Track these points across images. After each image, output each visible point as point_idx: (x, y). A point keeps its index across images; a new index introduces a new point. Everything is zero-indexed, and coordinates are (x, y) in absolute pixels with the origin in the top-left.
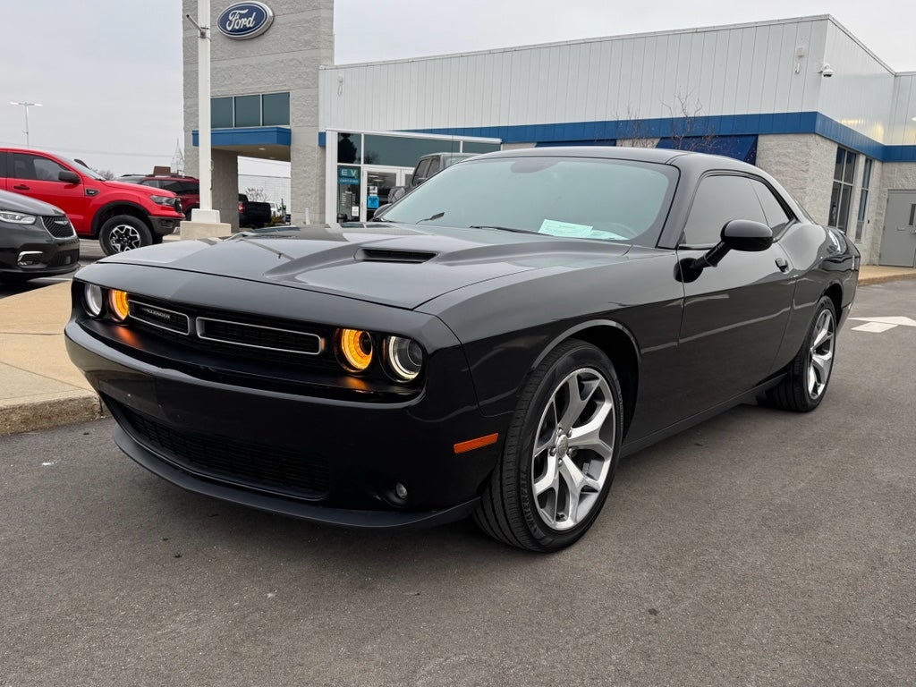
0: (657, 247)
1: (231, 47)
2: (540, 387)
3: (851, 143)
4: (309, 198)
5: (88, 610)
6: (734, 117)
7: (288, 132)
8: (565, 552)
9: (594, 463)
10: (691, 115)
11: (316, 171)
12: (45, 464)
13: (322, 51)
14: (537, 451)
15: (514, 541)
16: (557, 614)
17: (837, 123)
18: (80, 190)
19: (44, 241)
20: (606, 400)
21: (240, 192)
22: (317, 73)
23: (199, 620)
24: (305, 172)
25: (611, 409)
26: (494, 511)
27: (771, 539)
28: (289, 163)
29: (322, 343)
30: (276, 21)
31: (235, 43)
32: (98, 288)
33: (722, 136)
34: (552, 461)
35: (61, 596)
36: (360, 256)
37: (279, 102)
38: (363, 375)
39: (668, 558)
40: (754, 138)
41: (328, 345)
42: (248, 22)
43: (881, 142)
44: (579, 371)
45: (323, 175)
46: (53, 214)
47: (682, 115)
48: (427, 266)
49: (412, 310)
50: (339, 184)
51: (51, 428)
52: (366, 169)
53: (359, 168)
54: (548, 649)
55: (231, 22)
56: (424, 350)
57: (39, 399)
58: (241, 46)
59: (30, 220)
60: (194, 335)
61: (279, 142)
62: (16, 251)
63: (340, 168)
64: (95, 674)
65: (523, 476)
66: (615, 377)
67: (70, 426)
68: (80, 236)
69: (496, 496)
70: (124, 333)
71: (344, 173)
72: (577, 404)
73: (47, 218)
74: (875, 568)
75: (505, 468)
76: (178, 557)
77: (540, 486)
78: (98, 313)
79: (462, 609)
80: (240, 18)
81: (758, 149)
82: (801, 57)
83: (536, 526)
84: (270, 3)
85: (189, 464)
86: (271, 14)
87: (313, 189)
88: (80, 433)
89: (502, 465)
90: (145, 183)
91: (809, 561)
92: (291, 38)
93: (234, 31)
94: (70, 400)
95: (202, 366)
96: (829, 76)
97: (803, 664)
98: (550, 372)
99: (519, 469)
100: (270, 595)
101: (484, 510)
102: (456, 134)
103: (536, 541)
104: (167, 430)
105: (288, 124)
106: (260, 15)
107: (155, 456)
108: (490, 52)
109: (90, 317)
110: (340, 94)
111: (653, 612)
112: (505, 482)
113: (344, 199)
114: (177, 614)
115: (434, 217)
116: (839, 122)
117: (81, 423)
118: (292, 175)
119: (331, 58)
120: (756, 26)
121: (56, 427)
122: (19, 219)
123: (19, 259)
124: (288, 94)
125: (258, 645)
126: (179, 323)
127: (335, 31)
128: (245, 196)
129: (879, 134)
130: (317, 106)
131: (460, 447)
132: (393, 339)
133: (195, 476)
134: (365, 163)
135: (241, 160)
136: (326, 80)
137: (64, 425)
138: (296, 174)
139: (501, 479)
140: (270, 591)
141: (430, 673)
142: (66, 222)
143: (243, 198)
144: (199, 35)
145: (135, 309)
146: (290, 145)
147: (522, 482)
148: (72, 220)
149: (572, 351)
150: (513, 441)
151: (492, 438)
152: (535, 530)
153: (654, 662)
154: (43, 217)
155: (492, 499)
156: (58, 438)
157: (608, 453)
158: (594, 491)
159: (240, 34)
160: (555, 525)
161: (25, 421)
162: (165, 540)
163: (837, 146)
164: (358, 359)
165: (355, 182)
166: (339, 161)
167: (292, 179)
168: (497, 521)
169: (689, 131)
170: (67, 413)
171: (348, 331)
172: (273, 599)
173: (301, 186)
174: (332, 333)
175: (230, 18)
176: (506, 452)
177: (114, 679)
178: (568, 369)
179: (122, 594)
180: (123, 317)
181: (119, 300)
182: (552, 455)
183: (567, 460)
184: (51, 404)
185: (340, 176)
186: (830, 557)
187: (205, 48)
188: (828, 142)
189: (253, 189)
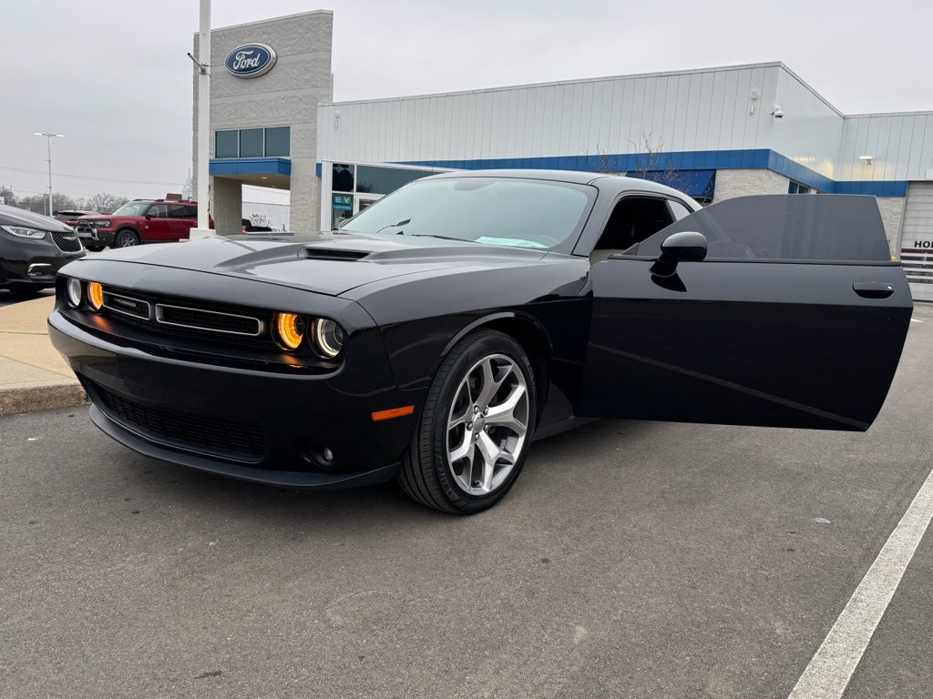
0: (572, 254)
1: (238, 84)
2: (454, 368)
3: (802, 178)
4: (307, 223)
5: (51, 551)
6: (695, 153)
7: (288, 163)
8: (480, 515)
9: (511, 439)
10: (654, 151)
11: (313, 198)
12: (30, 439)
13: (319, 89)
14: (452, 423)
15: (432, 503)
16: (461, 561)
17: (789, 160)
19: (52, 254)
20: (520, 383)
21: (243, 218)
22: (315, 110)
23: (146, 561)
24: (303, 199)
25: (525, 392)
26: (414, 475)
27: (665, 508)
28: (288, 192)
29: (261, 326)
30: (278, 62)
31: (241, 81)
32: (78, 281)
33: (683, 171)
34: (468, 435)
35: (28, 541)
36: (303, 254)
37: (280, 136)
38: (295, 353)
39: (569, 521)
40: (712, 173)
41: (267, 327)
42: (254, 62)
43: (831, 178)
44: (492, 356)
45: (319, 202)
46: (63, 230)
47: (646, 151)
49: (336, 296)
50: (333, 211)
51: (40, 411)
52: (358, 197)
54: (447, 587)
55: (237, 62)
56: (344, 332)
57: (30, 385)
58: (247, 84)
59: (40, 235)
60: (153, 320)
61: (279, 172)
62: (27, 264)
64: (49, 599)
65: (437, 444)
66: (527, 363)
67: (57, 410)
69: (415, 461)
70: (99, 320)
71: (338, 200)
72: (491, 386)
73: (57, 235)
74: (752, 533)
75: (422, 437)
76: (137, 512)
77: (456, 455)
78: (77, 304)
79: (379, 557)
80: (246, 59)
81: (716, 182)
82: (754, 99)
83: (450, 489)
84: (274, 45)
85: (148, 433)
86: (274, 55)
87: (310, 215)
88: (66, 416)
89: (419, 433)
91: (694, 525)
92: (292, 78)
93: (240, 70)
94: (59, 387)
95: (160, 346)
96: (780, 117)
97: (667, 603)
98: (463, 355)
99: (434, 437)
100: (211, 544)
101: (405, 475)
102: (441, 166)
103: (451, 503)
104: (131, 403)
105: (289, 155)
106: (264, 56)
107: (123, 429)
108: (474, 92)
109: (70, 308)
110: (336, 128)
111: (546, 561)
112: (422, 449)
114: (127, 556)
116: (790, 158)
117: (69, 408)
118: (291, 202)
119: (330, 96)
120: (714, 71)
121: (46, 410)
122: (30, 235)
123: (30, 270)
124: (287, 129)
125: (194, 581)
126: (142, 310)
127: (333, 70)
128: (249, 221)
129: (829, 171)
130: (315, 139)
131: (378, 416)
132: (321, 321)
133: (153, 444)
134: (358, 191)
135: (245, 188)
136: (324, 116)
137: (52, 409)
138: (295, 201)
139: (419, 447)
140: (212, 541)
141: (339, 604)
142: (74, 238)
143: (246, 222)
144: (200, 71)
145: (109, 300)
146: (289, 174)
147: (437, 450)
148: (81, 238)
149: (485, 339)
150: (428, 414)
151: (408, 410)
152: (451, 492)
153: (537, 598)
154: (53, 232)
155: (412, 465)
156: (44, 419)
157: (522, 431)
158: (509, 463)
159: (246, 73)
160: (470, 490)
161: (17, 404)
162: (126, 500)
163: (789, 180)
164: (291, 339)
165: (348, 208)
166: (334, 189)
167: (291, 206)
168: (417, 484)
169: (652, 166)
170: (56, 399)
171: (284, 315)
172: (214, 547)
173: (299, 212)
174: (271, 315)
175: (237, 58)
176: (423, 423)
177: (63, 603)
178: (481, 354)
179: (82, 540)
180: (99, 307)
181: (96, 293)
182: (469, 429)
183: (484, 436)
184: (41, 390)
185: (334, 203)
186: (714, 523)
187: (205, 83)
188: (781, 177)
189: (257, 216)
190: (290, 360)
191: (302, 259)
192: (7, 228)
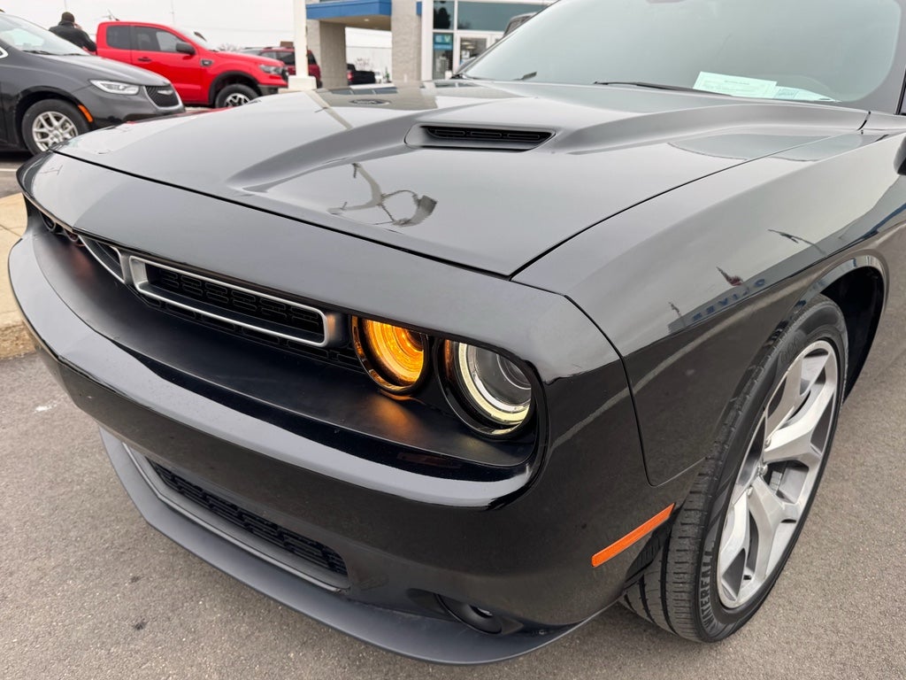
0: (899, 113)
4: (407, 66)
7: (389, 3)
9: (793, 474)
11: (414, 39)
12: (40, 409)
18: (197, 62)
19: (149, 111)
20: (827, 382)
21: (348, 62)
24: (404, 40)
25: (832, 394)
36: (417, 137)
38: (411, 396)
44: (806, 351)
45: (420, 43)
46: (158, 83)
48: (534, 158)
49: (509, 278)
50: (434, 51)
52: (459, 34)
53: (452, 35)
59: (133, 90)
60: (131, 286)
61: (381, 12)
63: (435, 34)
68: (186, 105)
71: (439, 39)
73: (152, 89)
87: (411, 56)
90: (265, 54)
113: (438, 65)
115: (525, 77)
118: (393, 44)
122: (123, 89)
128: (353, 66)
131: (605, 556)
134: (458, 28)
135: (348, 31)
138: (396, 43)
142: (170, 92)
143: (351, 67)
146: (390, 14)
148: (179, 90)
151: (662, 517)
152: (713, 627)
154: (146, 86)
157: (816, 461)
158: (791, 520)
165: (449, 47)
166: (434, 28)
167: (393, 49)
173: (401, 54)
183: (761, 489)
185: (435, 43)
189: (361, 60)
190: (391, 418)
191: (413, 148)
192: (98, 83)
